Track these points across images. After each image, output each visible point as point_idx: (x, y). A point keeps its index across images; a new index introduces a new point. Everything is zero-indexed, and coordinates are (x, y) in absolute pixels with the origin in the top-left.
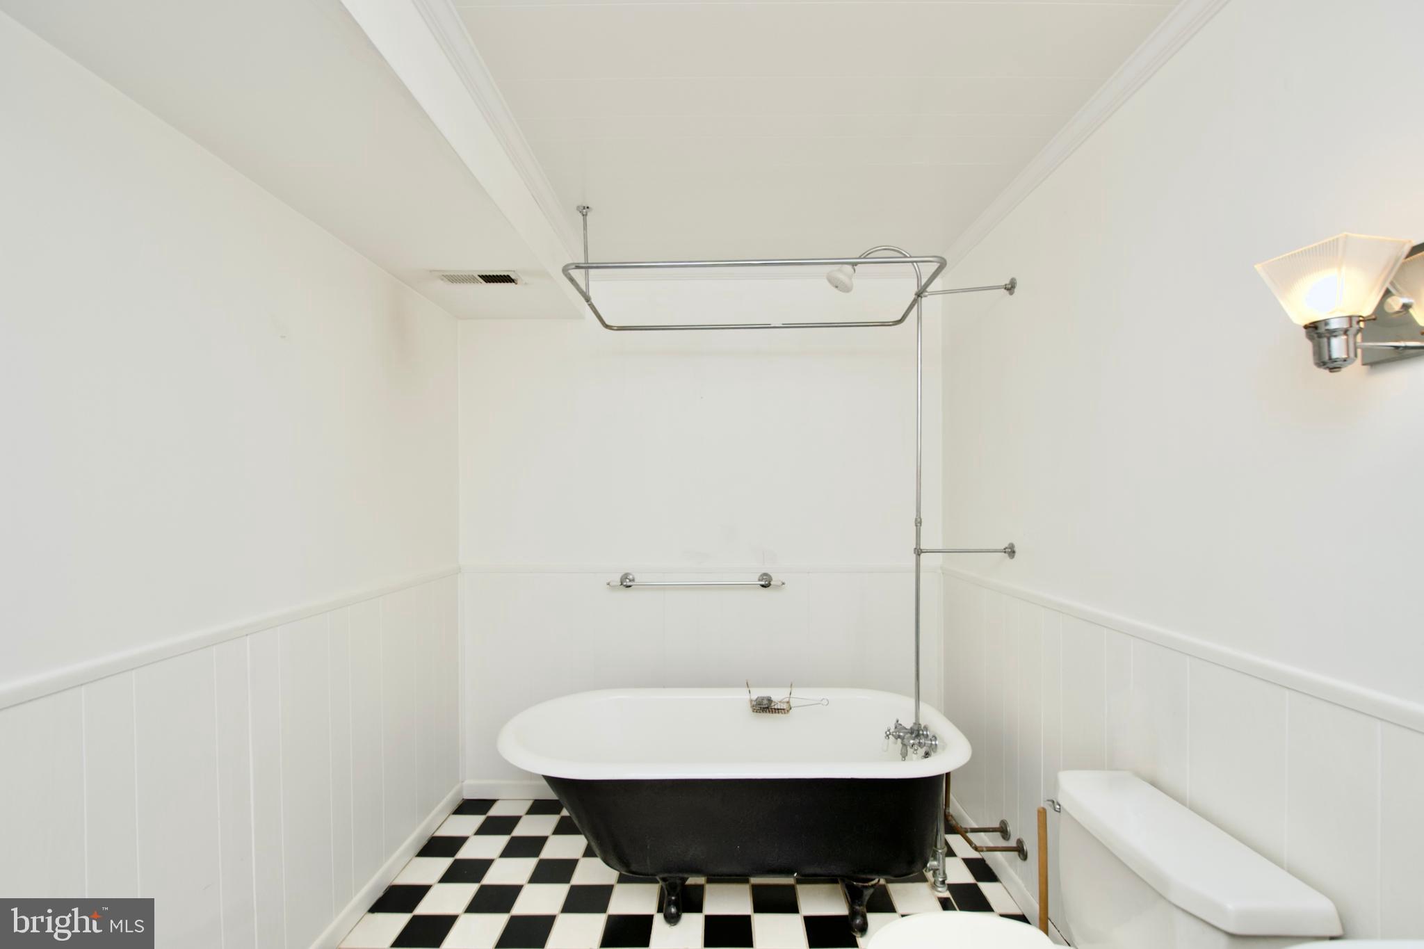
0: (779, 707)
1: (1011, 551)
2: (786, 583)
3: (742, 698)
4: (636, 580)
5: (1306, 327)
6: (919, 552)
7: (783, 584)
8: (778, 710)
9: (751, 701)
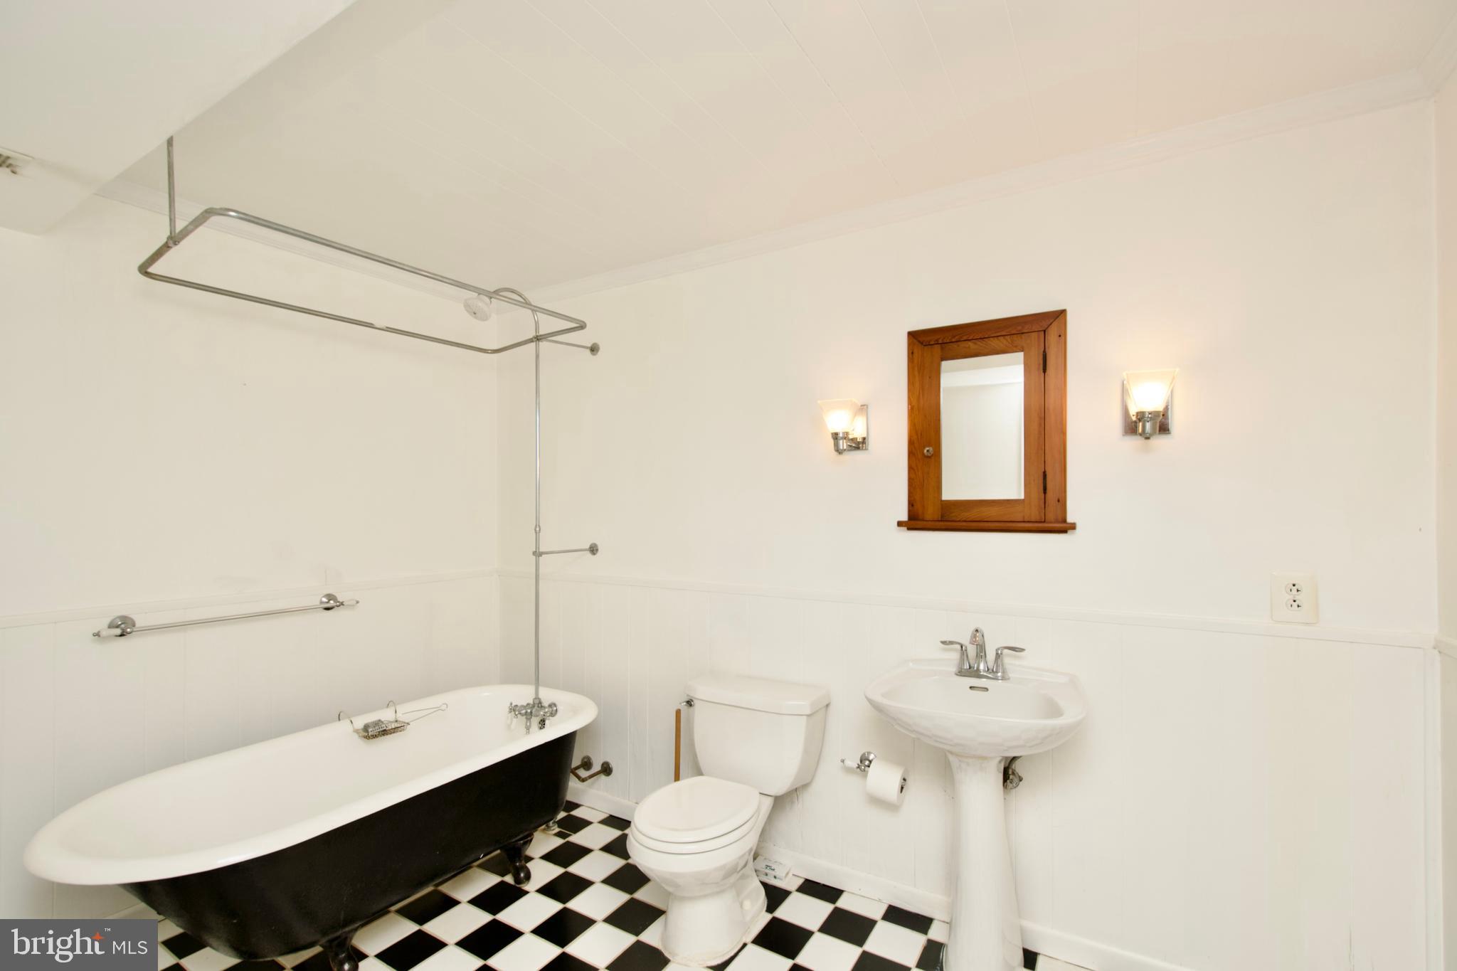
0: (393, 727)
1: (593, 550)
2: (360, 600)
3: (344, 732)
4: (137, 626)
5: (832, 434)
6: (538, 554)
7: (358, 602)
8: (395, 730)
9: (356, 731)
